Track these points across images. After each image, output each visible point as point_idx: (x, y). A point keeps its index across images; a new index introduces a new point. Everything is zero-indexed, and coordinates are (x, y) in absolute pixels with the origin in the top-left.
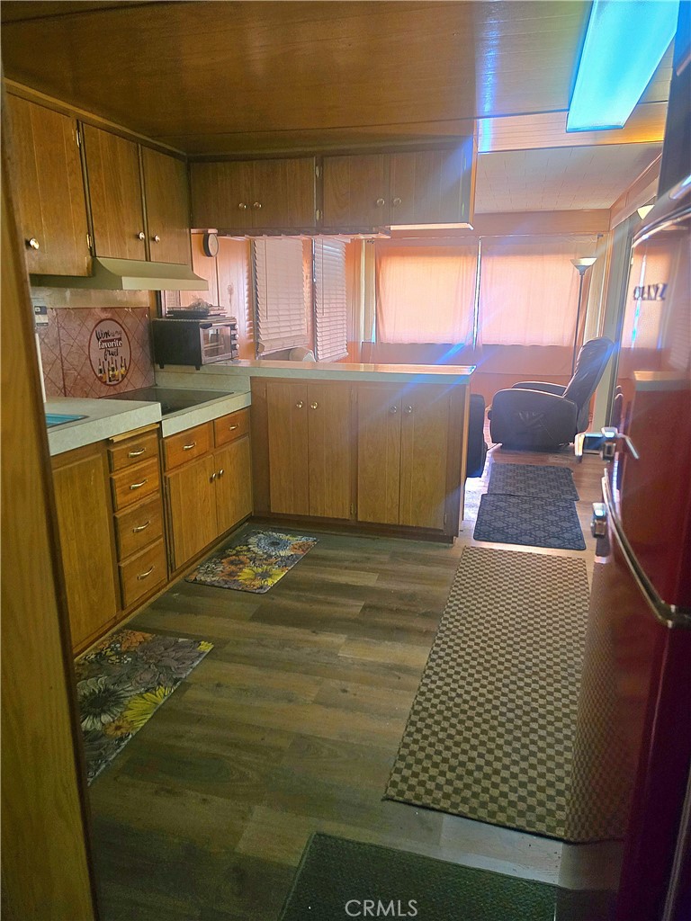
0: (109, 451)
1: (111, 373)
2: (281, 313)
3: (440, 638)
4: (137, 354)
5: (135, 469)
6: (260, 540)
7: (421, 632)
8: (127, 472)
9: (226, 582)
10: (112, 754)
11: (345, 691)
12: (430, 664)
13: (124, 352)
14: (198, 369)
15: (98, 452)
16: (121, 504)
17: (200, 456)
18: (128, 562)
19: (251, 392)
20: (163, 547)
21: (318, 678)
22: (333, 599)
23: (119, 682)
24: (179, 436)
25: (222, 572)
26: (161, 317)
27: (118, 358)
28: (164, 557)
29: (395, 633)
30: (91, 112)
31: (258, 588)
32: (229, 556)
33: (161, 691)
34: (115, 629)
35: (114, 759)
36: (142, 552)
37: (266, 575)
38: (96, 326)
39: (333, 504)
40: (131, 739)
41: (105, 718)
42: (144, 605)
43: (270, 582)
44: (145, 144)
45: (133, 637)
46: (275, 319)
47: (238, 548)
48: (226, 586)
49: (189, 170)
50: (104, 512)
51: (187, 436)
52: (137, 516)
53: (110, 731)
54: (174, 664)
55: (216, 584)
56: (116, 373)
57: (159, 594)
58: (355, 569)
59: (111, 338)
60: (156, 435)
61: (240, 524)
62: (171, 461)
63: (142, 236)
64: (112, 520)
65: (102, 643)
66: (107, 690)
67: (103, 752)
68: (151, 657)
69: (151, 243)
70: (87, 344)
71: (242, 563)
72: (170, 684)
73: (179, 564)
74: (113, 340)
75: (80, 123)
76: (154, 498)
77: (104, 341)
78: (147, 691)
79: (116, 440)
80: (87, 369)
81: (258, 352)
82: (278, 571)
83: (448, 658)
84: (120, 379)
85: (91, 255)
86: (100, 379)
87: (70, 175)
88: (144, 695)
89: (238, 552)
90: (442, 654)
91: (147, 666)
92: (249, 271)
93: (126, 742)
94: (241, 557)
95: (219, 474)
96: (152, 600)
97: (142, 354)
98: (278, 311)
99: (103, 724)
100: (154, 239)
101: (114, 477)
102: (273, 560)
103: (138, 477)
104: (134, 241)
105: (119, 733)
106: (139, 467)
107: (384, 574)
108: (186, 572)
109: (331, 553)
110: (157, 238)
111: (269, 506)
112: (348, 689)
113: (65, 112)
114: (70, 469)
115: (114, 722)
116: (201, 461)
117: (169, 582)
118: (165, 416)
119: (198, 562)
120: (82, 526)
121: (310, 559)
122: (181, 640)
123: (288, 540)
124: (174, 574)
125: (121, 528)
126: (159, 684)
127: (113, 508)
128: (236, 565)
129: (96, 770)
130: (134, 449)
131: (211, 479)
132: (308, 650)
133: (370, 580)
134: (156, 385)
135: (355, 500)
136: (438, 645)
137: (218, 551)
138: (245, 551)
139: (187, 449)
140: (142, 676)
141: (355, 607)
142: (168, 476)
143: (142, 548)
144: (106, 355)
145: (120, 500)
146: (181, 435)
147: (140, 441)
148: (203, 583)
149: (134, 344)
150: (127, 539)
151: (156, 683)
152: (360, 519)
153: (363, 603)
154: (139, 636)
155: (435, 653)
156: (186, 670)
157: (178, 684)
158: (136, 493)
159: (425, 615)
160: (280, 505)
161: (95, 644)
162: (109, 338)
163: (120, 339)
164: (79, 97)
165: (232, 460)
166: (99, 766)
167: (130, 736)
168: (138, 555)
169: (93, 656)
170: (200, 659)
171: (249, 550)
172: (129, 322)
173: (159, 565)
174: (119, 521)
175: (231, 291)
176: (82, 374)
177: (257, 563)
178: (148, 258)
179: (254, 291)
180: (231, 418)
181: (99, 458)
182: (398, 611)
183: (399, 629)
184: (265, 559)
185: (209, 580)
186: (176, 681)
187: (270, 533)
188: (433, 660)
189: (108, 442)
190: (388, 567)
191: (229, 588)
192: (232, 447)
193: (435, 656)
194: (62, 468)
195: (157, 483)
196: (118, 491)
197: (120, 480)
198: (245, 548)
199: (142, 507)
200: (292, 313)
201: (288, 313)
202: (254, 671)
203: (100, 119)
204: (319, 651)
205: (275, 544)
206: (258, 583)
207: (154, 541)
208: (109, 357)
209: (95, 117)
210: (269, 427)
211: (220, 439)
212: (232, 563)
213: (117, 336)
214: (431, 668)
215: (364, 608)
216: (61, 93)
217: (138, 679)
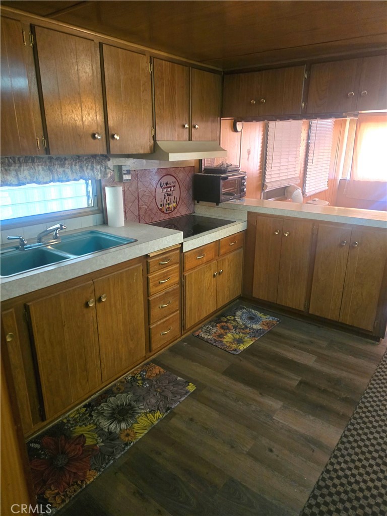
0: (147, 262)
1: (167, 206)
2: (281, 164)
3: (352, 424)
4: (184, 194)
5: (165, 271)
6: (243, 313)
7: (338, 414)
8: (158, 273)
9: (215, 341)
10: (119, 453)
11: (271, 451)
12: (340, 446)
13: (176, 194)
14: (217, 205)
15: (140, 263)
16: (153, 292)
17: (208, 262)
18: (155, 325)
19: (247, 221)
20: (178, 316)
21: (255, 433)
22: (280, 370)
23: (137, 401)
24: (194, 251)
25: (215, 333)
26: (201, 172)
27: (172, 198)
28: (179, 322)
29: (319, 410)
30: (159, 50)
31: (233, 350)
32: (222, 322)
33: (158, 415)
34: (146, 362)
35: (120, 458)
36: (165, 319)
37: (240, 341)
38: (160, 179)
39: (294, 298)
40: (133, 446)
41: (123, 425)
42: (165, 348)
43: (242, 347)
44: (194, 66)
45: (154, 370)
46: (278, 168)
47: (228, 317)
48: (215, 344)
49: (223, 80)
50: (141, 298)
51: (200, 251)
52: (163, 298)
53: (123, 436)
54: (170, 395)
55: (210, 341)
56: (170, 206)
57: (176, 341)
58: (301, 349)
59: (169, 185)
60: (178, 251)
61: (233, 301)
62: (188, 266)
63: (186, 126)
64: (147, 302)
65: (137, 370)
66: (130, 405)
67: (115, 450)
68: (159, 387)
69: (193, 130)
70: (154, 190)
71: (228, 329)
72: (164, 411)
73: (188, 326)
74: (170, 187)
75: (152, 59)
76: (175, 287)
77: (164, 188)
78: (150, 412)
79: (151, 255)
80: (153, 205)
81: (263, 190)
82: (249, 340)
83: (355, 445)
84: (173, 210)
85: (153, 140)
86: (161, 210)
87: (143, 92)
88: (148, 415)
89: (228, 320)
90: (351, 439)
91: (155, 393)
92: (263, 139)
93: (128, 447)
94: (228, 324)
95: (220, 273)
96: (171, 345)
97: (187, 195)
98: (280, 163)
99: (121, 430)
100: (195, 127)
101: (149, 277)
102: (247, 330)
103: (165, 276)
104: (181, 130)
105: (127, 439)
106: (167, 270)
107: (321, 358)
108: (194, 329)
109: (287, 332)
110: (197, 126)
111: (252, 292)
112: (274, 449)
113: (143, 53)
114: (121, 273)
115: (126, 430)
116: (208, 265)
117: (181, 335)
118: (186, 239)
119: (203, 323)
120: (126, 306)
121: (271, 334)
122: (179, 378)
123: (261, 317)
124: (185, 331)
125: (152, 305)
126: (158, 409)
127: (147, 293)
128: (225, 329)
129: (107, 464)
130: (163, 260)
131: (214, 276)
132: (254, 408)
133: (309, 360)
134: (194, 212)
135: (308, 298)
136: (349, 430)
137: (217, 317)
138: (232, 320)
139: (199, 259)
140: (151, 399)
141: (293, 380)
142: (185, 275)
143: (165, 317)
144: (165, 196)
145: (152, 290)
146: (196, 250)
147: (168, 255)
148: (202, 339)
149: (183, 189)
150: (155, 312)
151: (156, 407)
152: (310, 312)
153: (300, 379)
154: (158, 369)
155: (346, 436)
156: (175, 401)
157: (168, 412)
158: (163, 286)
159: (345, 400)
160: (259, 293)
161: (132, 370)
162: (168, 186)
163: (174, 186)
164: (153, 42)
165: (230, 265)
166: (109, 460)
167: (132, 444)
168: (162, 321)
169: (129, 378)
170: (186, 396)
171: (234, 320)
172: (181, 176)
173: (176, 326)
174: (151, 302)
175: (249, 153)
176: (150, 207)
177: (237, 330)
178: (190, 139)
179: (265, 151)
180: (232, 238)
181: (140, 267)
182: (324, 391)
183: (323, 407)
184: (243, 329)
185: (206, 337)
186: (168, 409)
187: (251, 309)
188: (343, 443)
189: (147, 256)
190: (325, 352)
191: (216, 346)
192: (230, 256)
193: (345, 440)
194: (116, 273)
195: (177, 279)
196: (151, 285)
197: (153, 278)
198: (233, 318)
199: (166, 293)
200: (289, 164)
201: (287, 164)
202: (215, 415)
203: (166, 55)
204: (260, 411)
205: (252, 318)
206: (234, 346)
207: (173, 313)
208: (167, 197)
209: (162, 53)
210: (256, 244)
211: (222, 251)
212: (222, 327)
213: (173, 185)
214: (339, 449)
215: (301, 382)
216: (141, 40)
217: (148, 401)
